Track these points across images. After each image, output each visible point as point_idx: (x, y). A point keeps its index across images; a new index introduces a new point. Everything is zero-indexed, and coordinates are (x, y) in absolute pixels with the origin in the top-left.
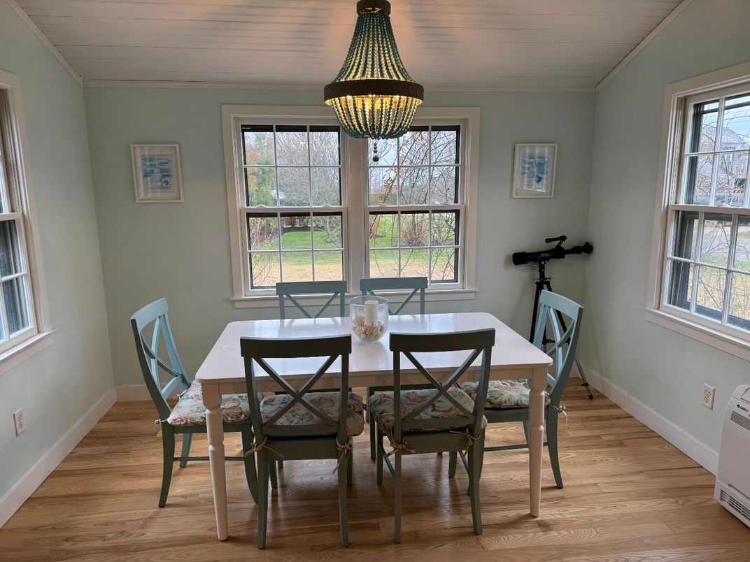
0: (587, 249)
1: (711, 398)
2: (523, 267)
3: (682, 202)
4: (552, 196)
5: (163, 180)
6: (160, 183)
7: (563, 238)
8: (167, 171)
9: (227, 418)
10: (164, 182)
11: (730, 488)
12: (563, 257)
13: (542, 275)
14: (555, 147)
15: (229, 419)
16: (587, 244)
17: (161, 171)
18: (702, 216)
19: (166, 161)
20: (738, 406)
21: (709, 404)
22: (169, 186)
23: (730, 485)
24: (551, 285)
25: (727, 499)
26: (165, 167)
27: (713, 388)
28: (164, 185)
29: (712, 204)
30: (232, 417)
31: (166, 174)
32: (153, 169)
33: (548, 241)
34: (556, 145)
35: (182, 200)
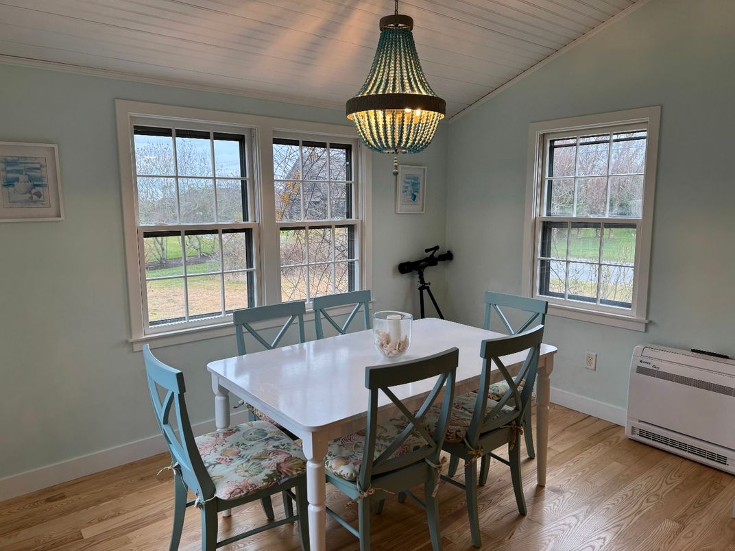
0: (448, 256)
1: (593, 361)
2: (405, 275)
3: (544, 215)
4: (424, 212)
5: (33, 191)
6: (30, 195)
7: (437, 248)
8: (41, 179)
9: (292, 473)
10: (35, 194)
11: (641, 423)
12: (436, 264)
13: (422, 281)
14: (424, 169)
15: (294, 473)
16: (449, 252)
17: (31, 179)
18: (570, 225)
19: (38, 166)
20: (641, 361)
21: (593, 367)
22: (42, 199)
23: (640, 421)
24: (430, 289)
25: (638, 432)
26: (37, 174)
27: (595, 354)
28: (35, 197)
29: (574, 216)
30: (297, 470)
31: (36, 184)
32: (18, 175)
33: (427, 251)
34: (426, 168)
35: (62, 218)
